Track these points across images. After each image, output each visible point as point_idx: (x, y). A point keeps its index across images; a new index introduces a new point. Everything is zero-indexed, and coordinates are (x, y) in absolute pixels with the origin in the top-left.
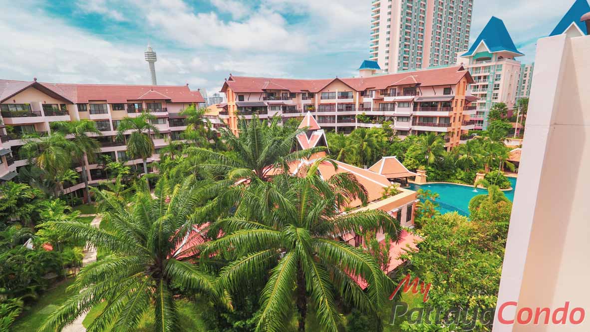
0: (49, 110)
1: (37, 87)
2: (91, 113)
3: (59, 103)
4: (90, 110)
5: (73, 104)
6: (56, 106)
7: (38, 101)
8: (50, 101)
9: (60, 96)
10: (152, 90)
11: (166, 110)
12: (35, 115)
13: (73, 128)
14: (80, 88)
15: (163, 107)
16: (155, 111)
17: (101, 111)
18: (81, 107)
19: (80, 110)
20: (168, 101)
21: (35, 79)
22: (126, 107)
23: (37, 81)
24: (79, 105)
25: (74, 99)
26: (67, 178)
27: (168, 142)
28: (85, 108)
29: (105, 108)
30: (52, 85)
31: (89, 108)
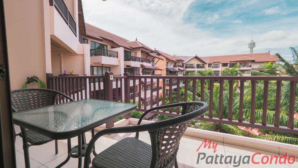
0: (198, 66)
1: (196, 58)
2: (213, 68)
3: (202, 64)
4: (213, 67)
5: (207, 64)
6: (201, 65)
7: (196, 62)
8: (199, 63)
9: (203, 61)
10: (244, 56)
11: (251, 66)
12: (193, 68)
13: (204, 73)
14: (211, 58)
15: (249, 65)
16: (244, 67)
17: (217, 67)
18: (210, 65)
19: (209, 67)
20: (253, 61)
21: (196, 55)
22: (229, 65)
23: (197, 55)
24: (209, 64)
25: (208, 62)
26: (198, 92)
27: (248, 83)
28: (211, 66)
29: (219, 66)
30: (201, 57)
31: (212, 66)
